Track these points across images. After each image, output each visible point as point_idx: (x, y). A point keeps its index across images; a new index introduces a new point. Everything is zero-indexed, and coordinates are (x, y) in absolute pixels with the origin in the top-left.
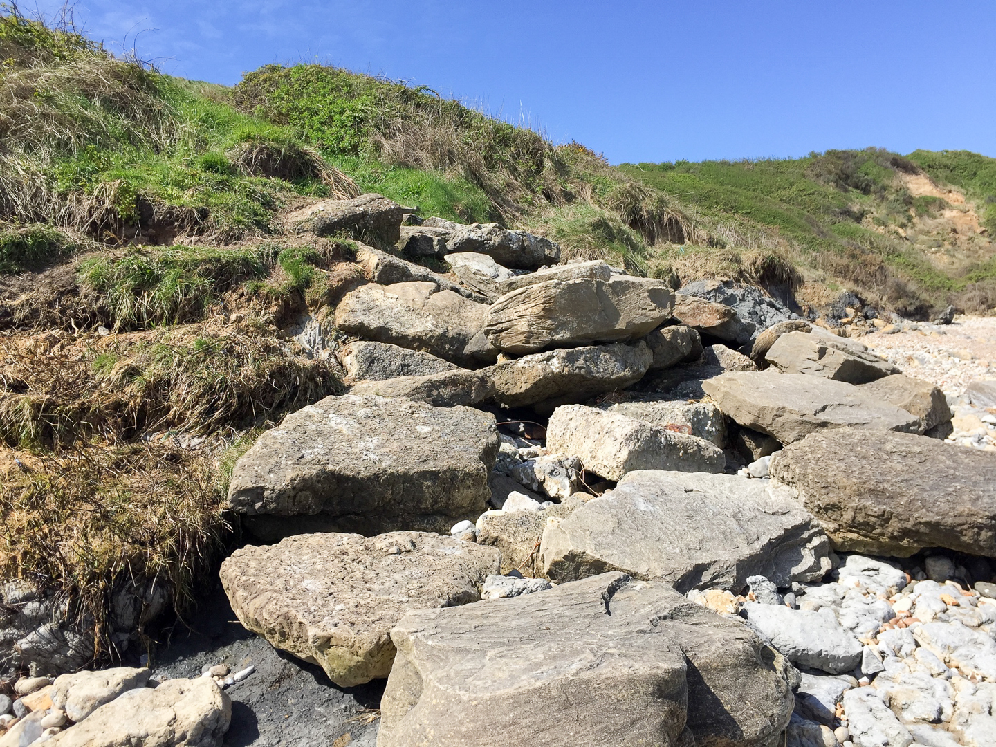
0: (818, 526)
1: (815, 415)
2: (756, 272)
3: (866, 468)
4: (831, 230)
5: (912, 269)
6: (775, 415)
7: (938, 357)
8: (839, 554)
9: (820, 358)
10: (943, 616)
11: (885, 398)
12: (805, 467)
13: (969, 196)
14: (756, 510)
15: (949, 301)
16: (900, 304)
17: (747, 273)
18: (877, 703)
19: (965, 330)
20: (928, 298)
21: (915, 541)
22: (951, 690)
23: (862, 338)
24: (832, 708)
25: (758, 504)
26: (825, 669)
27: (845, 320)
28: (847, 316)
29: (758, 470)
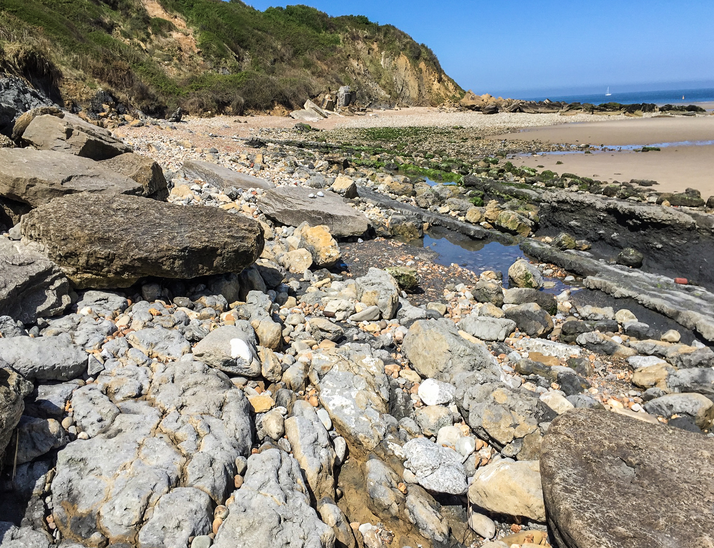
0: (59, 271)
1: (62, 184)
2: (19, 64)
3: (97, 222)
4: (88, 36)
5: (151, 77)
6: (28, 185)
7: (170, 145)
8: (77, 291)
9: (67, 138)
10: (150, 324)
11: (119, 171)
12: (48, 224)
13: (190, 23)
14: (4, 264)
15: (179, 104)
16: (144, 103)
17: (11, 64)
18: (96, 394)
19: (189, 127)
20: (164, 100)
21: (132, 274)
22: (150, 372)
23: (116, 129)
24: (62, 406)
25: (7, 258)
26: (59, 378)
27: (102, 114)
28: (103, 111)
29: (17, 234)
